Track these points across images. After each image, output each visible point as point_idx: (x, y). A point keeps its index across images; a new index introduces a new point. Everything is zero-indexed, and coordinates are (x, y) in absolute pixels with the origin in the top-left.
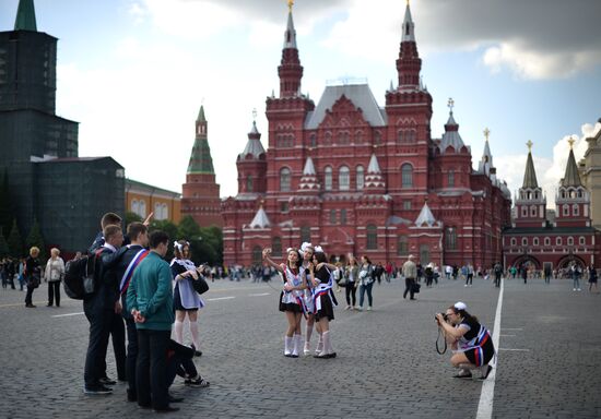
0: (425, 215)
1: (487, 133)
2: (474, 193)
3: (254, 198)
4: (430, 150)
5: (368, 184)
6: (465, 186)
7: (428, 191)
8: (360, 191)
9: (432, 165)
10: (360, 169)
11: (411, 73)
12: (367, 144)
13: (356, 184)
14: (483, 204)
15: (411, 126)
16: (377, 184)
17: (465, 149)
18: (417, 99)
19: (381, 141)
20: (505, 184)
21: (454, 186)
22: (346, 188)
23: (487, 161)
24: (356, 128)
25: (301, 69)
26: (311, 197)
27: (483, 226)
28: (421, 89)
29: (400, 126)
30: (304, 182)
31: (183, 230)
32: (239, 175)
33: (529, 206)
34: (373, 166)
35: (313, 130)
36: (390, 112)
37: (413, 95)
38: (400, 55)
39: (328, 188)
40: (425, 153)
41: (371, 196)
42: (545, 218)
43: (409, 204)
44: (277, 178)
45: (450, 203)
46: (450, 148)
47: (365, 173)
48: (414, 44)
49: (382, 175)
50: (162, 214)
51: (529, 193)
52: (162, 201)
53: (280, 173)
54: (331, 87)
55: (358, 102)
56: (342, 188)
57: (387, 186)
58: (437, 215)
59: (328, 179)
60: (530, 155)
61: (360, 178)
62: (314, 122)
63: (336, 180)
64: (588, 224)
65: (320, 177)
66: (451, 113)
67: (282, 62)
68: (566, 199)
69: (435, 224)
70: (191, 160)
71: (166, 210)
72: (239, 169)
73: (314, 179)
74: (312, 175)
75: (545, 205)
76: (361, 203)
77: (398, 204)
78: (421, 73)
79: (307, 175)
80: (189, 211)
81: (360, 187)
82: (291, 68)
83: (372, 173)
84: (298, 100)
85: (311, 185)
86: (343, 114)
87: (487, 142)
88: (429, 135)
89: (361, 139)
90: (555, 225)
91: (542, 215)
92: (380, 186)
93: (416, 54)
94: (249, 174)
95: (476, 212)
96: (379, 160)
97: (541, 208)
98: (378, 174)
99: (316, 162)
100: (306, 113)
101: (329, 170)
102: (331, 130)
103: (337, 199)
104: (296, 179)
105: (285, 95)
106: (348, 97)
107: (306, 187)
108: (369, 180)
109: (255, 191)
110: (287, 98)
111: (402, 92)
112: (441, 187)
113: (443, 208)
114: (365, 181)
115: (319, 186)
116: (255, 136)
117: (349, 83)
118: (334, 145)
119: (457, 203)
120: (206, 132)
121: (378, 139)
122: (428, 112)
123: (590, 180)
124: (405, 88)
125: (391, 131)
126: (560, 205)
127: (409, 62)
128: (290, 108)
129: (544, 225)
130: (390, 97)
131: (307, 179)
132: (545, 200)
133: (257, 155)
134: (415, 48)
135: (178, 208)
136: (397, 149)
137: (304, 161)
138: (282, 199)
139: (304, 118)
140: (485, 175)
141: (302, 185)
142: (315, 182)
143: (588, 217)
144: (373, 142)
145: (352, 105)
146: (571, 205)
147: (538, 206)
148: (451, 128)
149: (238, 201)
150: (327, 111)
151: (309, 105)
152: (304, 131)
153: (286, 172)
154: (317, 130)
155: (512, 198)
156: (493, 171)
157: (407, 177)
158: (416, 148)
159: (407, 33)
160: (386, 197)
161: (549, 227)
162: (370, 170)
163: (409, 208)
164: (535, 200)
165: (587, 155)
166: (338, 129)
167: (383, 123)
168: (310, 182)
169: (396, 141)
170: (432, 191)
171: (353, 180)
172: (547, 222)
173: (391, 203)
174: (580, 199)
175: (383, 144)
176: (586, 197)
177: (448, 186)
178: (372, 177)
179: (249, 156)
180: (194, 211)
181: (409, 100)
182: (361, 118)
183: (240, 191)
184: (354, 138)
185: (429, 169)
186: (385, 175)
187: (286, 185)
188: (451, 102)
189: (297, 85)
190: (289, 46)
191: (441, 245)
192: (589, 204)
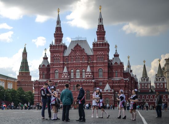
0: (107, 87)
1: (129, 57)
2: (125, 79)
3: (46, 81)
4: (109, 64)
5: (86, 76)
6: (122, 77)
7: (108, 78)
8: (84, 78)
9: (109, 69)
10: (84, 70)
11: (102, 36)
12: (86, 62)
13: (82, 76)
14: (128, 83)
15: (102, 55)
16: (90, 76)
17: (121, 63)
18: (104, 45)
19: (91, 60)
20: (136, 76)
21: (118, 77)
22: (79, 77)
23: (129, 68)
24: (82, 56)
25: (62, 34)
26: (66, 81)
27: (128, 91)
28: (105, 42)
29: (98, 55)
30: (64, 75)
31: (18, 92)
32: (40, 72)
33: (144, 84)
34: (89, 69)
35: (66, 56)
36: (94, 50)
37: (103, 44)
38: (98, 29)
39: (72, 77)
40: (107, 65)
41: (88, 80)
42: (150, 88)
43: (101, 83)
44: (54, 74)
45: (116, 83)
46: (116, 63)
47: (86, 72)
48: (103, 25)
49: (92, 72)
50: (10, 86)
51: (144, 79)
52: (10, 82)
53: (55, 72)
54: (73, 41)
55: (83, 46)
56: (77, 77)
57: (93, 77)
58: (112, 87)
59: (72, 74)
60: (144, 65)
61: (84, 74)
62: (67, 53)
63: (75, 75)
64: (166, 91)
65: (69, 73)
66: (116, 50)
67: (55, 32)
68: (158, 81)
69: (111, 91)
70: (21, 67)
71: (12, 85)
72: (39, 70)
73: (67, 74)
74: (67, 73)
75: (150, 84)
76: (84, 83)
77: (98, 83)
78: (105, 36)
79: (65, 73)
80: (20, 85)
81: (84, 77)
82: (59, 34)
83: (88, 72)
84: (61, 46)
85: (66, 76)
86: (77, 51)
87: (129, 61)
88: (108, 58)
89: (84, 59)
90: (154, 91)
91: (149, 88)
92: (91, 77)
93: (103, 29)
94: (43, 72)
95: (125, 86)
96: (91, 67)
97: (149, 85)
98: (90, 72)
99: (68, 68)
100: (64, 50)
101: (72, 71)
102: (73, 56)
103: (76, 81)
104: (61, 74)
105: (57, 44)
106: (79, 45)
107: (64, 77)
108: (87, 74)
109: (45, 78)
110: (58, 45)
111: (99, 43)
112: (113, 77)
113: (114, 85)
114: (85, 75)
115: (69, 77)
116: (45, 58)
117: (80, 40)
118: (74, 62)
119: (119, 83)
120: (26, 56)
121: (90, 60)
122: (108, 50)
123: (166, 74)
124: (99, 41)
125: (95, 57)
126: (156, 84)
127: (101, 32)
128: (58, 48)
129: (150, 91)
130: (94, 45)
131: (65, 74)
132: (150, 82)
133: (46, 65)
134: (103, 27)
135: (16, 84)
136: (97, 63)
137: (63, 68)
138: (55, 81)
139: (63, 52)
140: (129, 73)
141: (63, 76)
142: (68, 75)
143: (166, 88)
144: (88, 61)
145: (81, 47)
146: (160, 84)
147: (148, 84)
148: (116, 56)
149: (39, 82)
150: (72, 49)
151: (65, 47)
152: (63, 57)
153: (57, 71)
154: (68, 56)
155: (138, 81)
156: (131, 71)
157: (101, 73)
158: (104, 63)
159: (100, 22)
160: (93, 81)
161: (152, 92)
162: (87, 71)
163: (101, 85)
164: (147, 82)
165: (165, 65)
166: (75, 56)
167: (92, 54)
168: (66, 75)
169: (96, 60)
170: (109, 78)
171: (81, 74)
172: (151, 90)
173: (95, 83)
174: (163, 82)
175: (92, 62)
176: (165, 81)
177: (115, 77)
178: (88, 73)
179: (44, 65)
180: (22, 85)
181: (101, 46)
182: (84, 52)
183: (40, 78)
184: (82, 59)
185: (108, 70)
186: (93, 73)
187: (57, 76)
188: (116, 47)
189: (61, 40)
190: (58, 26)
191: (113, 98)
192: (166, 83)
